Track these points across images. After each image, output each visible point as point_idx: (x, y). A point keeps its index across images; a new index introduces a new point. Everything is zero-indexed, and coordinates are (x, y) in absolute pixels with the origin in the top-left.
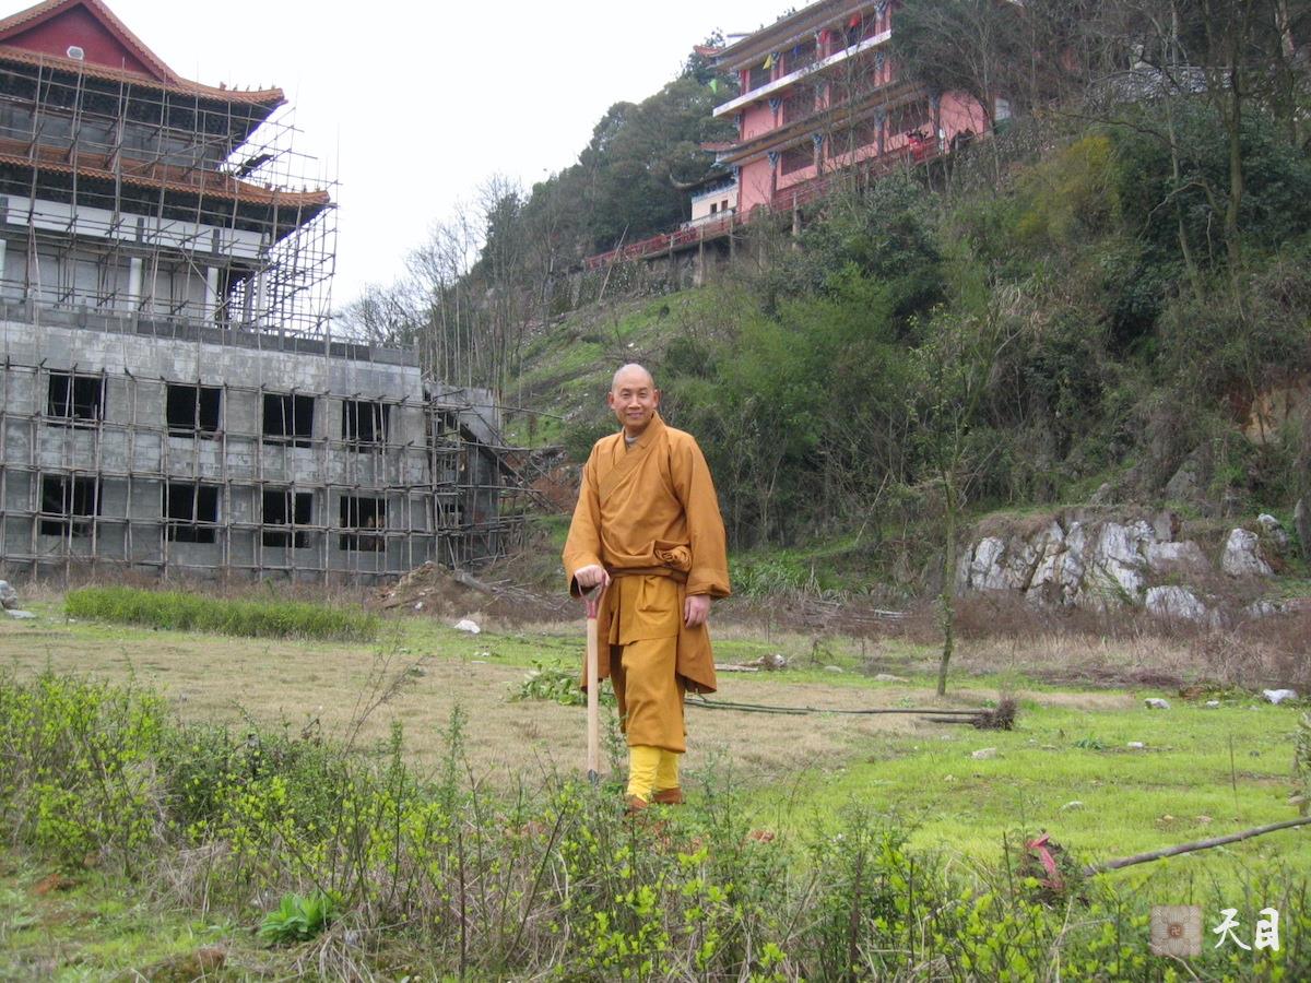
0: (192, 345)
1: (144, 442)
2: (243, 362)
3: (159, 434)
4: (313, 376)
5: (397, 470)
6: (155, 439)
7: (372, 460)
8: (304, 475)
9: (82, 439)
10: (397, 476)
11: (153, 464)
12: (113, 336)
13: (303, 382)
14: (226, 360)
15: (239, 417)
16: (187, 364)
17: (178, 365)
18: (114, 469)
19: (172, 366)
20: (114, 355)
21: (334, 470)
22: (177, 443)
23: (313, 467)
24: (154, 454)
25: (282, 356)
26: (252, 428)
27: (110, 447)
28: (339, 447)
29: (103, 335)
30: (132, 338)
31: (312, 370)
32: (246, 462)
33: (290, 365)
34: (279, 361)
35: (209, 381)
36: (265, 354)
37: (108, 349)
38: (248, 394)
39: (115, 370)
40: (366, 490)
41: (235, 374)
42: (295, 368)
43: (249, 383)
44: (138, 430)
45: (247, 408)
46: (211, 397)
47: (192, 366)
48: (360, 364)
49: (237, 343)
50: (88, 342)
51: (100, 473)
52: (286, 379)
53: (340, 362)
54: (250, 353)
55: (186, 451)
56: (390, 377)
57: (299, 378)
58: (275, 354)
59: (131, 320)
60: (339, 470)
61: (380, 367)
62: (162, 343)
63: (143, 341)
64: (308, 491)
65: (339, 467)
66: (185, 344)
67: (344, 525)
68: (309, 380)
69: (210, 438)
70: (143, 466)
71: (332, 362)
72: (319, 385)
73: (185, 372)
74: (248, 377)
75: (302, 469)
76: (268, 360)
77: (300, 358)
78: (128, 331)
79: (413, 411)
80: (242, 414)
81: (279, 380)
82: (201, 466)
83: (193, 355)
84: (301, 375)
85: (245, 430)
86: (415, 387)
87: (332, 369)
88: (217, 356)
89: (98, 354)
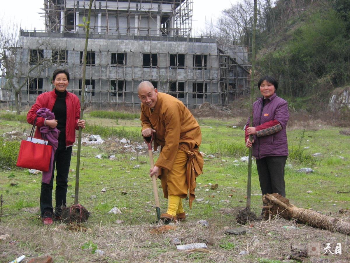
0: (149, 42)
1: (137, 70)
2: (164, 46)
3: (141, 67)
4: (184, 48)
5: (209, 74)
6: (139, 69)
7: (202, 72)
8: (182, 77)
9: (120, 70)
10: (210, 76)
11: (140, 76)
12: (127, 41)
13: (181, 50)
14: (159, 45)
15: (163, 61)
16: (148, 47)
17: (146, 48)
18: (129, 78)
19: (144, 48)
20: (128, 46)
21: (190, 75)
22: (146, 70)
23: (184, 75)
24: (140, 73)
25: (175, 43)
26: (166, 64)
27: (128, 72)
28: (192, 68)
29: (125, 41)
30: (133, 41)
31: (183, 46)
32: (165, 74)
33: (177, 46)
34: (174, 44)
35: (154, 52)
36: (170, 42)
37: (126, 45)
38: (165, 55)
39: (128, 51)
40: (200, 80)
41: (161, 49)
42: (179, 46)
43: (166, 52)
44: (135, 67)
45: (165, 59)
46: (155, 56)
47: (149, 48)
48: (197, 44)
49: (162, 40)
50: (121, 43)
51: (125, 79)
52: (176, 49)
53: (192, 43)
54: (166, 43)
55: (148, 72)
56: (207, 47)
57: (180, 49)
58: (173, 43)
59: (132, 36)
60: (192, 75)
61: (204, 44)
62: (141, 42)
63: (136, 41)
64: (183, 82)
65: (192, 74)
66: (147, 41)
67: (193, 91)
68: (183, 49)
69: (155, 68)
70: (137, 77)
71: (190, 43)
72: (185, 50)
73: (147, 49)
74: (165, 49)
75: (181, 76)
76: (171, 45)
77: (180, 43)
78: (132, 39)
79: (215, 56)
80: (164, 61)
81: (174, 50)
82: (152, 76)
83: (149, 44)
84: (180, 48)
85: (164, 65)
86: (215, 49)
87: (189, 46)
88: (156, 44)
89: (124, 46)
